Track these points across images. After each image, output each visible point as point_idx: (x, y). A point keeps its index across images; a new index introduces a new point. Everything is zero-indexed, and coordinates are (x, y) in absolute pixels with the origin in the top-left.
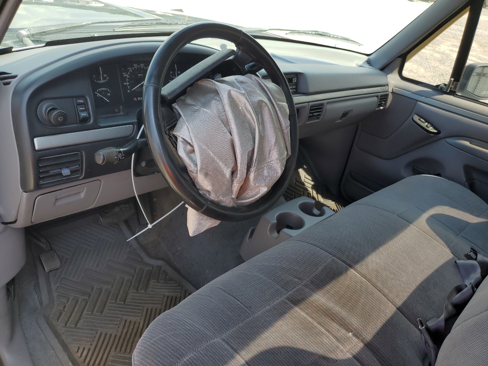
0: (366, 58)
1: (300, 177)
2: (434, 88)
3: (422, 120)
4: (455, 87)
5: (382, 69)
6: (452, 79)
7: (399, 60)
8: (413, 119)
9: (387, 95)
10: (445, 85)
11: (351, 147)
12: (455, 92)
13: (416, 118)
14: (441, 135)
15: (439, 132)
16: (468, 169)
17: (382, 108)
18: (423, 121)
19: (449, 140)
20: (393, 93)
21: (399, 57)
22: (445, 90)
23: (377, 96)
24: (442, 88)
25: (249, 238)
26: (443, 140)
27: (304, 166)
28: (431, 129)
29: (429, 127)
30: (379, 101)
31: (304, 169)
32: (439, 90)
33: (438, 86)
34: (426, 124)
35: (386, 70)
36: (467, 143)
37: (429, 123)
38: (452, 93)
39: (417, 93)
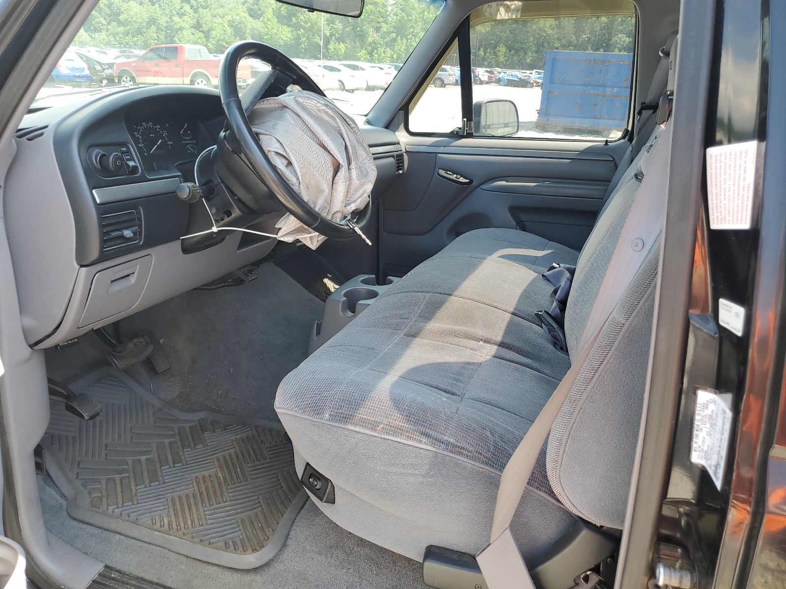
0: (365, 118)
1: (329, 289)
2: (449, 135)
3: (448, 172)
4: (470, 129)
5: (387, 127)
6: (465, 119)
7: (402, 112)
8: (438, 174)
9: (402, 155)
10: (460, 129)
11: (378, 235)
12: (472, 133)
13: (442, 172)
14: (474, 183)
15: (471, 182)
16: (515, 210)
17: (401, 172)
18: (451, 173)
19: (485, 187)
20: (407, 152)
21: (400, 110)
22: (461, 134)
23: (393, 156)
24: (457, 132)
25: (316, 336)
26: (478, 188)
27: (328, 275)
28: (462, 180)
29: (459, 178)
30: (396, 162)
31: (330, 279)
32: (455, 135)
33: (452, 132)
34: (455, 176)
35: (391, 127)
36: (503, 183)
37: (457, 174)
38: (470, 135)
39: (432, 145)
